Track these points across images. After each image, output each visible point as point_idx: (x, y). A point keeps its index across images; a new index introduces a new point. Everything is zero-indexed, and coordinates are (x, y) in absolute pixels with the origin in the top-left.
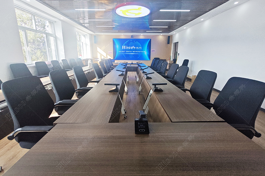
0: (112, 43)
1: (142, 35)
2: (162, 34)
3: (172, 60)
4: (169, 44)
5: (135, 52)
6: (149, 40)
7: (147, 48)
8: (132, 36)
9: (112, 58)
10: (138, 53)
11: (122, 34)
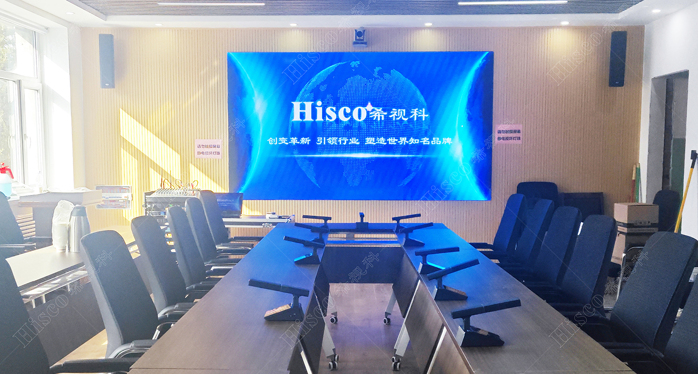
0: (219, 81)
1: (429, 24)
2: (565, 20)
3: (644, 196)
4: (621, 84)
5: (382, 141)
6: (479, 62)
7: (470, 119)
8: (359, 34)
9: (221, 187)
10: (406, 149)
11: (293, 25)
